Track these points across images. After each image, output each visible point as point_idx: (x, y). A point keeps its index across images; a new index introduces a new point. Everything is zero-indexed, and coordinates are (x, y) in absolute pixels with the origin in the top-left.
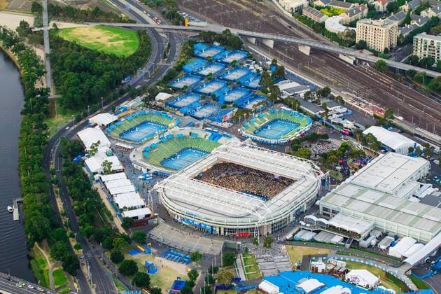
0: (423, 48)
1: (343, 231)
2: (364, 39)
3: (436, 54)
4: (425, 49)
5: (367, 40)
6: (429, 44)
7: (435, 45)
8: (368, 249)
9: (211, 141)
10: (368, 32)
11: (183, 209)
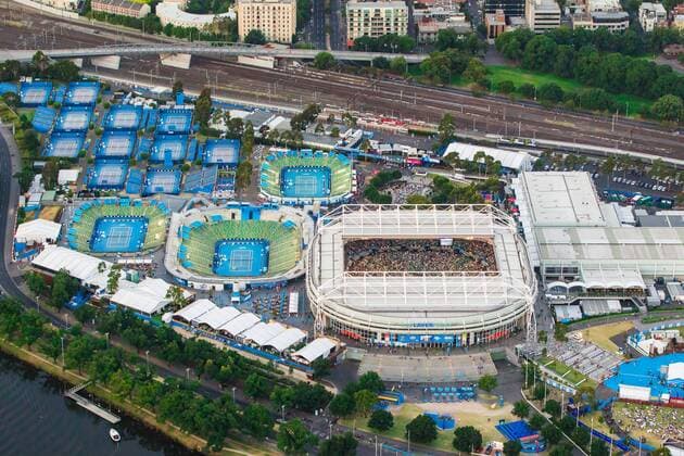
0: (362, 24)
1: (612, 292)
2: (256, 28)
3: (385, 28)
4: (366, 25)
5: (261, 28)
6: (372, 15)
7: (383, 15)
8: (663, 307)
9: (249, 221)
10: (261, 15)
11: (400, 321)
